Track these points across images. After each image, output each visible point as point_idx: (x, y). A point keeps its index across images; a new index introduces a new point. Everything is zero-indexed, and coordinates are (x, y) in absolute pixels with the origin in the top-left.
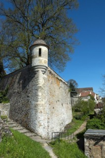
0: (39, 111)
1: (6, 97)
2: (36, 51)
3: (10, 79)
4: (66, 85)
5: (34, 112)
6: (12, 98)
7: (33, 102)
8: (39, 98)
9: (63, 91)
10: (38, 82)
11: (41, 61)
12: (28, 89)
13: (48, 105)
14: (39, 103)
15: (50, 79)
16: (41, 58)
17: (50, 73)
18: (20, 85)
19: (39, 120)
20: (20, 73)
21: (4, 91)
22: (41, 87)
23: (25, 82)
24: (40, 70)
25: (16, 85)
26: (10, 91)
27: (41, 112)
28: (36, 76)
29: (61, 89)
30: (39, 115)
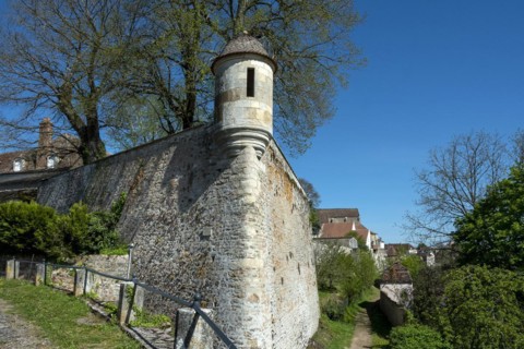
0: (249, 294)
1: (117, 232)
2: (236, 74)
3: (133, 167)
4: (305, 198)
5: (229, 297)
6: (138, 238)
7: (225, 260)
8: (249, 244)
9: (299, 218)
10: (241, 187)
11: (253, 113)
12: (203, 210)
13: (270, 272)
14: (247, 262)
15: (273, 178)
16: (253, 103)
17: (273, 156)
18: (169, 193)
19: (250, 326)
20: (173, 149)
21: (107, 211)
22: (252, 205)
23: (190, 182)
24: (250, 144)
25: (155, 193)
26: (133, 213)
27: (257, 297)
28: (234, 164)
29: (295, 212)
30: (248, 307)
